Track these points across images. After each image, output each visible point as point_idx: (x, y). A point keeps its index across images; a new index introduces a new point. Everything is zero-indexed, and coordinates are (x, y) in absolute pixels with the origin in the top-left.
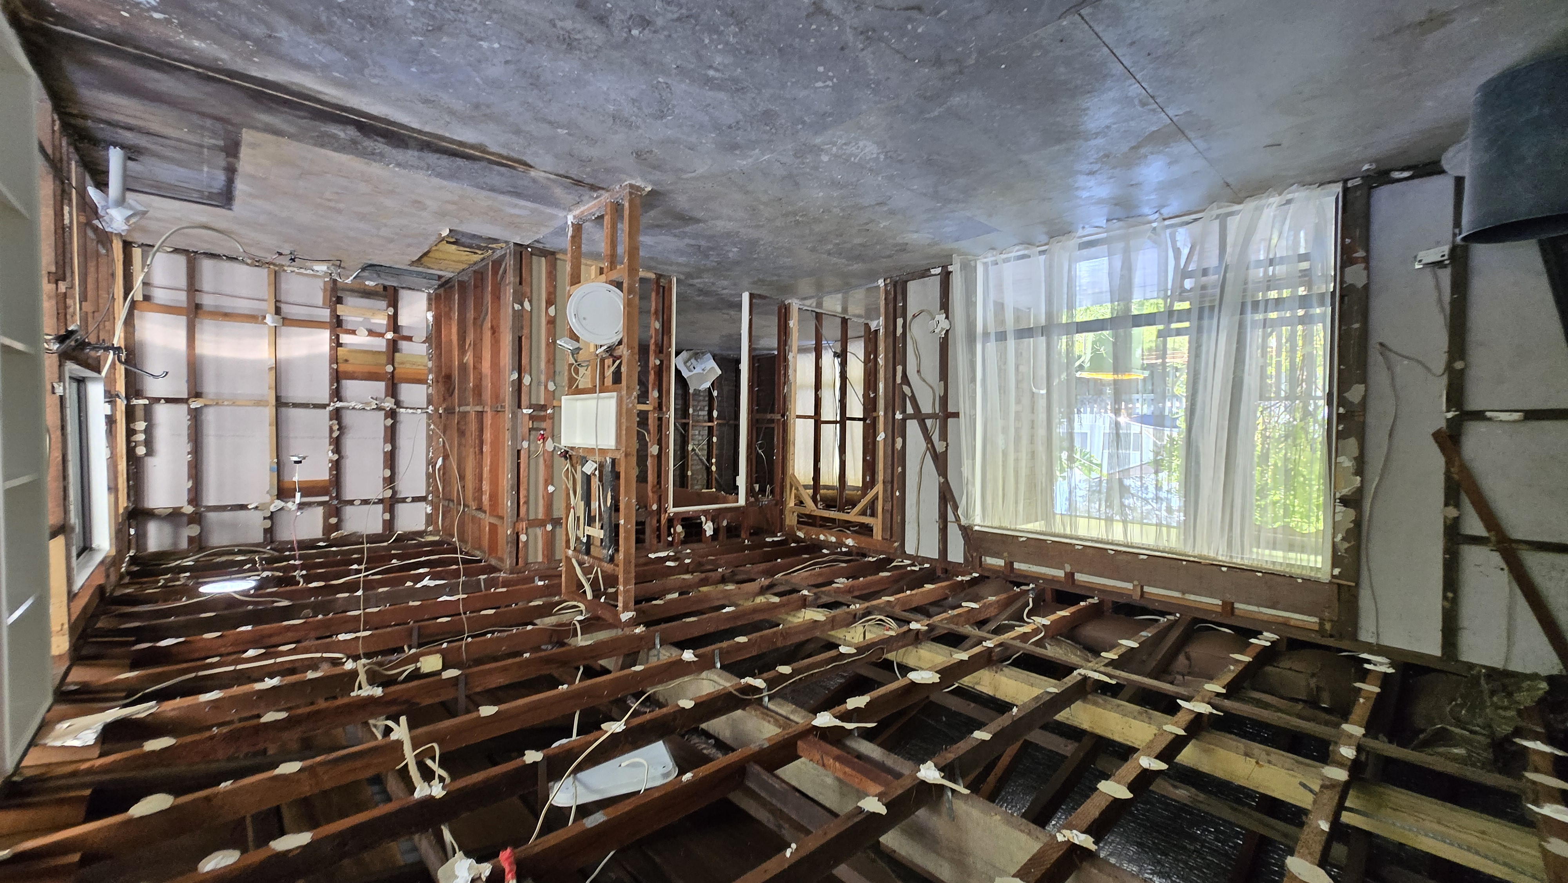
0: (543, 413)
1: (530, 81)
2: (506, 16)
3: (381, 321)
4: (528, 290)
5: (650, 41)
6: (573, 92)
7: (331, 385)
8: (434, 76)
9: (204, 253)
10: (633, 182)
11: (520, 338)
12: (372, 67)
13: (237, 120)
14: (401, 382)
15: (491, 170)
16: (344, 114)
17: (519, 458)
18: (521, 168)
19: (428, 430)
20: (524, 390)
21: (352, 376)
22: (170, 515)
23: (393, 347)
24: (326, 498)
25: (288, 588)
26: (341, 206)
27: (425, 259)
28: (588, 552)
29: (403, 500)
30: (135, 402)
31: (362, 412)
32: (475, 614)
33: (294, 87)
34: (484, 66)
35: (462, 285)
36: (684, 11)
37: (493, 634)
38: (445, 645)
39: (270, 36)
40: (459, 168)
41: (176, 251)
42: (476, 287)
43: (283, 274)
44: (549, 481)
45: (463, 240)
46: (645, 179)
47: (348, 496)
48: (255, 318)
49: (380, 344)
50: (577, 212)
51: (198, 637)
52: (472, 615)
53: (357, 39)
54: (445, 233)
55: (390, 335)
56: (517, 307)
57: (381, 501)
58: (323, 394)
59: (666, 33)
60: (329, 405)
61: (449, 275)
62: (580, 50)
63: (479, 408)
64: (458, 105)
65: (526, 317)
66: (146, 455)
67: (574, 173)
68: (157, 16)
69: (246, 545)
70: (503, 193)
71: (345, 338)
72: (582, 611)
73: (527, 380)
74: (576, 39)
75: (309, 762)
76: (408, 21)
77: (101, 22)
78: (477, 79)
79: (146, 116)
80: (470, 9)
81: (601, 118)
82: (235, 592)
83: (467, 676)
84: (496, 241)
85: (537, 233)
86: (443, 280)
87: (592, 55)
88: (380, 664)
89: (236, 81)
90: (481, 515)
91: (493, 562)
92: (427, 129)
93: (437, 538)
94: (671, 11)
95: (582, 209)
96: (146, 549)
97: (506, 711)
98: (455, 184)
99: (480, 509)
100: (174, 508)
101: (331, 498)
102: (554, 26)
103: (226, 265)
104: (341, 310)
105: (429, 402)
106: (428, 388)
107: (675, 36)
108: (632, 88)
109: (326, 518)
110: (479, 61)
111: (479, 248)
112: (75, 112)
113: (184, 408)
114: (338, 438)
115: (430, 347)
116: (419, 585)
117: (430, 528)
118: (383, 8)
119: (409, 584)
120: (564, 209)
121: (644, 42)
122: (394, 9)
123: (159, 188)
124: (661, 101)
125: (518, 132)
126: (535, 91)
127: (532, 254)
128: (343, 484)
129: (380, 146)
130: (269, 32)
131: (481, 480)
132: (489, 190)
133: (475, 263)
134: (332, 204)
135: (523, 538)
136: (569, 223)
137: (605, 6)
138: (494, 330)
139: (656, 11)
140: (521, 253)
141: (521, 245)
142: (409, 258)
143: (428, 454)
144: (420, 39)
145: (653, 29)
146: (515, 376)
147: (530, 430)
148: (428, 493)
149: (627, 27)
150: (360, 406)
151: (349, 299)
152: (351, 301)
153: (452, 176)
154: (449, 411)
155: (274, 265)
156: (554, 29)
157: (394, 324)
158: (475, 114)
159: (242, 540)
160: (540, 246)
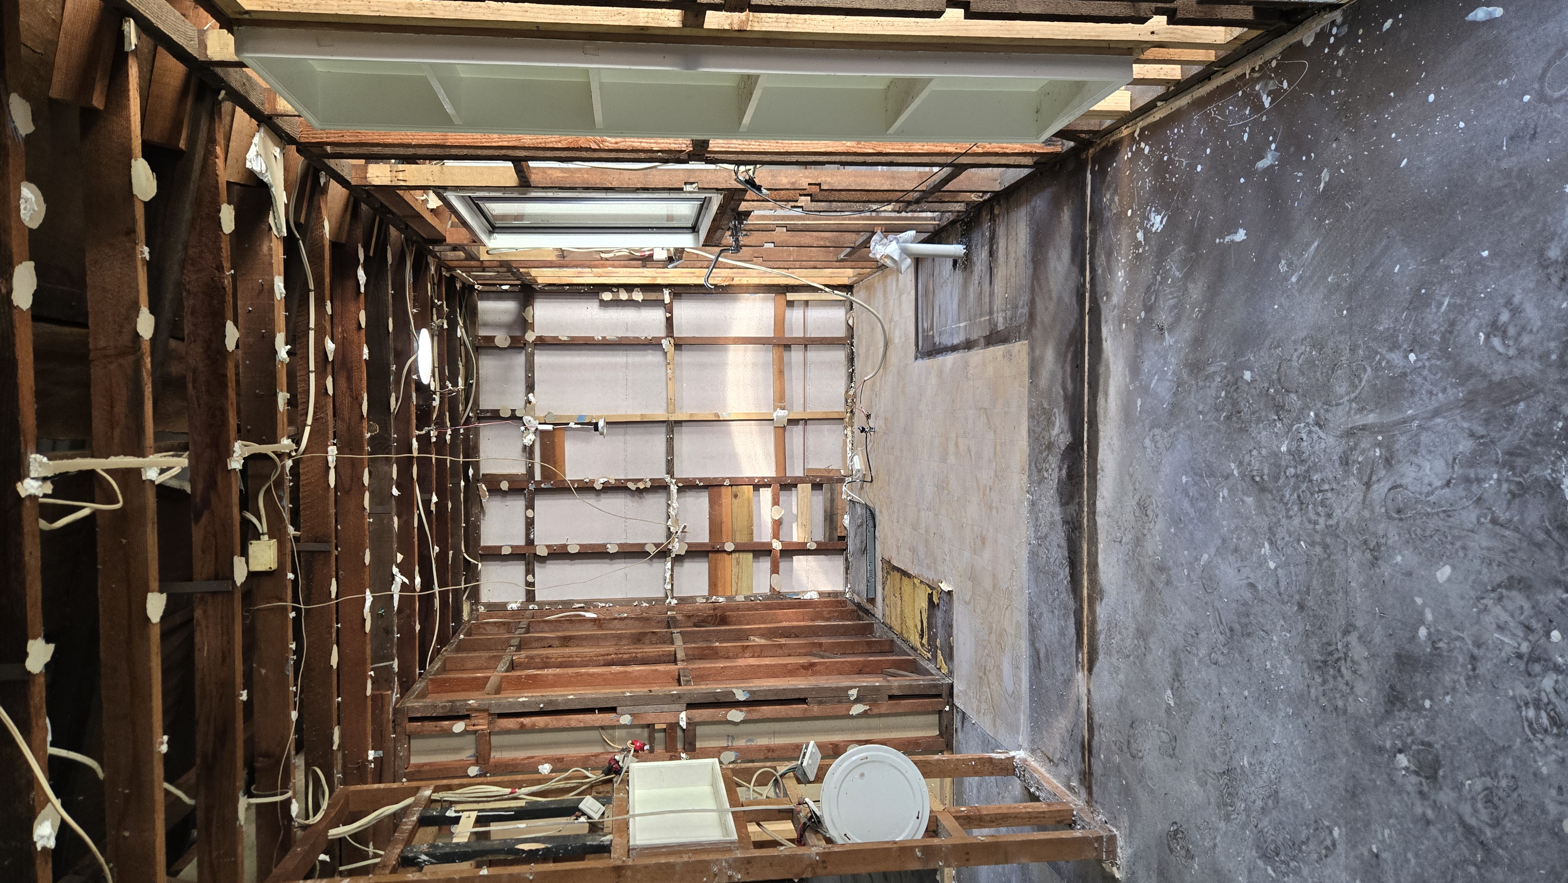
0: (680, 746)
1: (1237, 627)
2: (1325, 563)
3: (797, 535)
4: (883, 709)
5: (1400, 791)
6: (1246, 693)
7: (700, 480)
8: (1186, 504)
9: (852, 353)
10: (1120, 842)
11: (803, 701)
12: (1165, 434)
13: (1037, 332)
14: (709, 563)
15: (1065, 617)
16: (1086, 425)
17: (602, 710)
18: (1084, 656)
19: (640, 600)
20: (719, 713)
21: (714, 503)
22: (525, 321)
23: (761, 551)
24: (538, 477)
25: (414, 417)
26: (952, 460)
27: (897, 575)
28: (424, 821)
29: (530, 571)
30: (666, 292)
31: (665, 516)
32: (334, 635)
33: (1102, 370)
34: (1231, 559)
35: (868, 629)
36: (1489, 832)
37: (295, 653)
38: (291, 576)
39: (1161, 329)
40: (1055, 575)
41: (850, 329)
42: (869, 644)
43: (841, 427)
44: (560, 765)
45: (939, 614)
46: (1135, 858)
47: (539, 503)
48: (781, 400)
49: (764, 535)
50: (1033, 762)
51: (362, 305)
52: (334, 631)
53: (1200, 408)
54: (945, 587)
55: (777, 546)
56: (853, 693)
57: (530, 542)
58: (686, 470)
59: (1430, 813)
60: (672, 477)
61: (878, 611)
62: (1325, 682)
63: (680, 655)
64: (1154, 545)
65: (840, 709)
66: (602, 301)
67: (1102, 737)
68: (1140, 236)
69: (477, 392)
70: (1032, 643)
71: (766, 494)
72: (307, 818)
73: (736, 715)
74: (1339, 671)
75: (146, 347)
76: (1255, 453)
77: (1112, 200)
78: (1205, 557)
79: (1012, 262)
80: (1313, 517)
81: (1218, 751)
82: (416, 361)
83: (229, 594)
84: (950, 657)
85: (978, 712)
86: (869, 607)
87: (1323, 702)
88: (279, 483)
89: (1087, 318)
90: (502, 666)
91: (419, 686)
92: (1101, 521)
93: (465, 617)
94: (1476, 811)
95: (1042, 770)
96: (482, 299)
97: (146, 638)
98: (1025, 577)
99: (512, 666)
100: (533, 324)
101: (538, 483)
102: (1346, 633)
103: (843, 372)
104: (804, 489)
105: (682, 600)
106: (704, 597)
107: (1434, 831)
108: (1297, 786)
109: (509, 478)
110: (1236, 550)
111: (932, 640)
112: (996, 212)
113: (662, 334)
114: (627, 489)
115: (767, 597)
116: (395, 570)
117: (482, 609)
118: (1259, 420)
119: (400, 557)
120: (1033, 741)
121: (1393, 782)
122: (1264, 433)
123: (926, 294)
124: (1296, 845)
125: (1142, 634)
126: (1222, 639)
127: (940, 712)
128: (557, 496)
129: (1054, 472)
130: (1165, 327)
131: (561, 665)
132: (1031, 625)
133: (906, 641)
134: (952, 448)
135: (459, 727)
136: (1012, 754)
137: (1423, 698)
138: (809, 668)
139: (1463, 784)
140: (939, 696)
141: (951, 694)
142: (894, 556)
143: (601, 601)
144: (1236, 472)
145: (1425, 789)
146: (741, 696)
147: (650, 726)
148: (541, 604)
149: (1404, 743)
150: (672, 513)
151: (821, 498)
152: (818, 501)
153: (1037, 569)
154: (671, 623)
155: (851, 418)
156: (1339, 635)
157: (791, 551)
158: (1148, 570)
159: (484, 388)
160: (957, 723)
